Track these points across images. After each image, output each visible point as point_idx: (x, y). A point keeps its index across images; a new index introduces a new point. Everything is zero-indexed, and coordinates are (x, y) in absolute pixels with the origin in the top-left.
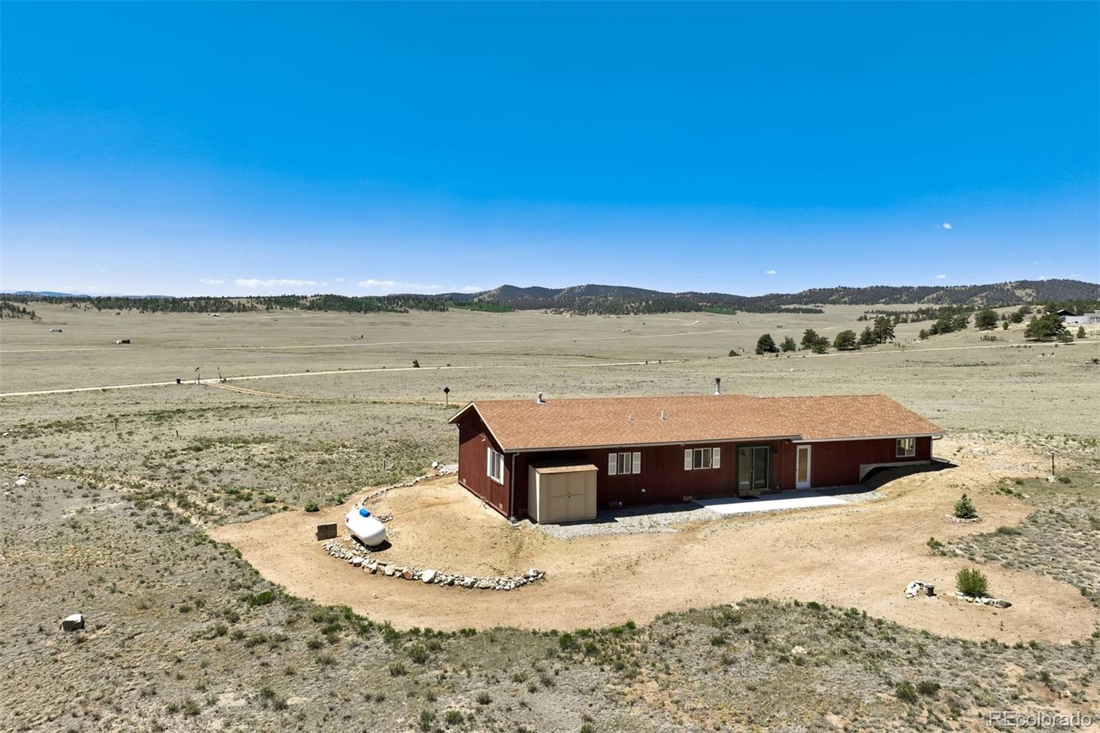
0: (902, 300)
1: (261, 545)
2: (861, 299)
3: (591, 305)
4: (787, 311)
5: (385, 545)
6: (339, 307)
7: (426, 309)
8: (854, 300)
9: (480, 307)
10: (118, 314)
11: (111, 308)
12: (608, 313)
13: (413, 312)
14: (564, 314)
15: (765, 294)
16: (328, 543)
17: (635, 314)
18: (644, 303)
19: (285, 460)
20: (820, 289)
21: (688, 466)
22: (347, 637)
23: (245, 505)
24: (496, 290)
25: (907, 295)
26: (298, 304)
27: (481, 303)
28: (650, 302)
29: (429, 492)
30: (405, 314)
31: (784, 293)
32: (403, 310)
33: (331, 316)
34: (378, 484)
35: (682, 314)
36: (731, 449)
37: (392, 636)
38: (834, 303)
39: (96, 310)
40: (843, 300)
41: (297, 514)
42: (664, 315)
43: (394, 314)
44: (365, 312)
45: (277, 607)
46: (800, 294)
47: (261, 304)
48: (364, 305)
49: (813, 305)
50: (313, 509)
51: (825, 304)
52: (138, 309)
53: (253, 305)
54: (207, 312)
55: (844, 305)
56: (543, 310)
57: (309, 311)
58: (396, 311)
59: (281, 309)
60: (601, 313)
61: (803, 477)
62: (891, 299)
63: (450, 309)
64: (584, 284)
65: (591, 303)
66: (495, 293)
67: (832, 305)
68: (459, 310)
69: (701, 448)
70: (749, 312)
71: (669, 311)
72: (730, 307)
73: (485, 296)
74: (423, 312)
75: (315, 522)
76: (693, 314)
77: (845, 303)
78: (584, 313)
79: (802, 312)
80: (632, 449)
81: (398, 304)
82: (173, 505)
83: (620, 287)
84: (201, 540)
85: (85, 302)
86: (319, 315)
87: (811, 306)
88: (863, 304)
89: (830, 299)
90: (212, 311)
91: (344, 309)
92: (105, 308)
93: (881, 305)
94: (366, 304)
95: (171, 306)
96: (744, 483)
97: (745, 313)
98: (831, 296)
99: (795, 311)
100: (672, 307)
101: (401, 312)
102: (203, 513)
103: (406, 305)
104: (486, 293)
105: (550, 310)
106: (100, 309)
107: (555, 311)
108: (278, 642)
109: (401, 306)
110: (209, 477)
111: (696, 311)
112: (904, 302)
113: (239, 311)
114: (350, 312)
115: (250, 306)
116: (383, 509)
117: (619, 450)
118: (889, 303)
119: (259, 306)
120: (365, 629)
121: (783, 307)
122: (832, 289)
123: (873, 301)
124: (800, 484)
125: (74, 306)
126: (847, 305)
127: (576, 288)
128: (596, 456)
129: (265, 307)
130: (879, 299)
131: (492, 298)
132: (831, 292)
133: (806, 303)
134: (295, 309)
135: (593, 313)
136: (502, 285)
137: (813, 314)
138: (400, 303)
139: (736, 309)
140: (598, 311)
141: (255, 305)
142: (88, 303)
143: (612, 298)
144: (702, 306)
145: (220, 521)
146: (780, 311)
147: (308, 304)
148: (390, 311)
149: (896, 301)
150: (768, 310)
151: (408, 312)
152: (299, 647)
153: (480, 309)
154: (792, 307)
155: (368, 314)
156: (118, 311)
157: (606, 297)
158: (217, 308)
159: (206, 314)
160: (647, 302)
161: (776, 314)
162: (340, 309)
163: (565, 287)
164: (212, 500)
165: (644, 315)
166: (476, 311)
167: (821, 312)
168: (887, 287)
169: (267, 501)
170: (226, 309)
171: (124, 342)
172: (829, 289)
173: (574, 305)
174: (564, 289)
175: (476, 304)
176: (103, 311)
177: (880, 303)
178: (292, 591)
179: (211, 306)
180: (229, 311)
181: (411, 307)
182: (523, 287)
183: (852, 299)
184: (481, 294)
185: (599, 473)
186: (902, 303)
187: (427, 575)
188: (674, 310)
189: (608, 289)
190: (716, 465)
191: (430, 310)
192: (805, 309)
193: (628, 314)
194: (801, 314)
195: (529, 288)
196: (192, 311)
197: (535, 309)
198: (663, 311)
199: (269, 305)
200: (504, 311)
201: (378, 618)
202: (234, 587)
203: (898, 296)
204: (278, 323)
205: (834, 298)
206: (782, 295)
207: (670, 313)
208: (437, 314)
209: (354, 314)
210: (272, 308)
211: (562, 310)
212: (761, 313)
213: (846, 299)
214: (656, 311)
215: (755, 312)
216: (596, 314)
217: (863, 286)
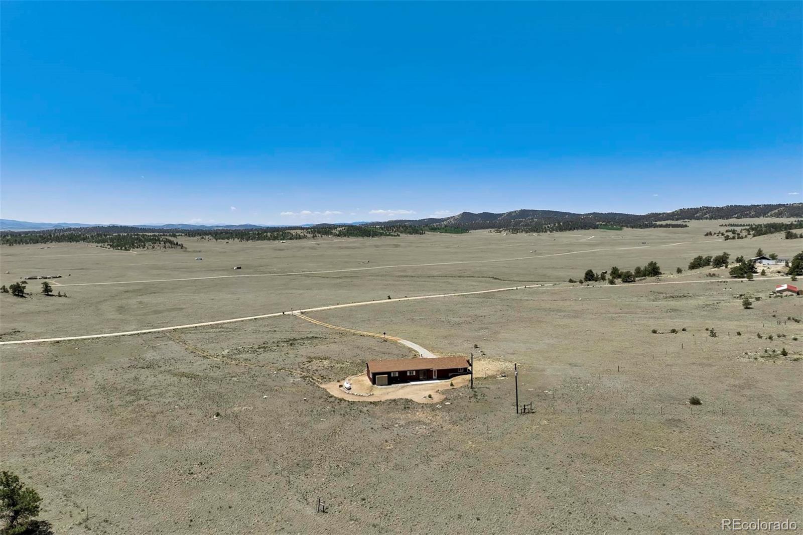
0: (751, 215)
1: (329, 388)
2: (719, 215)
3: (522, 225)
4: (661, 226)
5: (350, 389)
6: (356, 234)
7: (411, 233)
8: (714, 216)
9: (446, 231)
10: (227, 243)
11: (223, 239)
12: (532, 231)
13: (403, 236)
14: (503, 232)
15: (647, 213)
16: (341, 388)
17: (551, 232)
18: (557, 224)
19: (332, 367)
20: (688, 209)
21: (408, 374)
22: (343, 402)
23: (325, 380)
24: (459, 216)
25: (754, 211)
26: (332, 233)
27: (447, 228)
28: (561, 224)
29: (361, 378)
30: (398, 237)
31: (662, 212)
32: (396, 234)
33: (351, 240)
34: (352, 375)
35: (583, 231)
36: (417, 371)
37: (348, 401)
38: (698, 218)
39: (214, 240)
40: (705, 216)
41: (335, 382)
42: (571, 232)
43: (390, 237)
44: (373, 237)
45: (333, 398)
46: (673, 213)
47: (309, 233)
48: (372, 232)
49: (682, 221)
50: (338, 381)
51: (691, 220)
52: (238, 239)
53: (304, 235)
54: (278, 240)
55: (705, 220)
56: (489, 230)
57: (339, 237)
58: (392, 236)
59: (322, 237)
60: (527, 232)
61: (435, 376)
62: (742, 215)
63: (426, 232)
64: (519, 209)
65: (522, 223)
66: (458, 217)
67: (697, 221)
68: (433, 233)
69: (411, 371)
70: (633, 228)
71: (574, 229)
72: (619, 225)
73: (451, 220)
74: (409, 235)
75: (339, 384)
76: (591, 231)
77: (706, 218)
78: (516, 232)
79: (672, 227)
80: (396, 372)
81: (393, 230)
82: (311, 379)
83: (543, 211)
84: (319, 387)
85: (208, 235)
86: (344, 240)
87: (679, 222)
88: (720, 219)
89: (695, 216)
90: (281, 239)
91: (359, 235)
92: (219, 239)
93: (734, 219)
94: (373, 232)
95: (257, 236)
96: (421, 378)
97: (630, 229)
98: (697, 214)
99: (667, 226)
100: (576, 226)
101: (395, 236)
102: (317, 381)
103: (398, 231)
104: (452, 217)
105: (494, 230)
106: (217, 240)
107: (497, 230)
108: (333, 402)
109: (395, 232)
110: (315, 372)
111: (594, 229)
112: (752, 217)
113: (296, 239)
114: (363, 237)
115: (303, 235)
116: (351, 382)
117: (393, 372)
118: (740, 218)
119: (308, 235)
120: (345, 401)
121: (658, 223)
122: (697, 208)
123: (728, 217)
124: (434, 377)
125: (202, 238)
126: (708, 220)
127: (513, 212)
128: (389, 373)
129: (312, 236)
130: (733, 215)
131: (456, 221)
132: (697, 210)
133: (677, 220)
134: (330, 236)
135: (522, 232)
136: (463, 212)
137: (680, 228)
138: (394, 230)
139: (623, 226)
140: (525, 231)
141: (306, 234)
142: (210, 236)
143: (536, 220)
144: (598, 225)
145: (321, 383)
146: (655, 226)
147: (338, 233)
148: (388, 235)
149: (746, 216)
150: (646, 226)
151: (399, 236)
152: (336, 403)
153: (446, 232)
154: (664, 223)
155: (374, 238)
156: (227, 241)
157: (532, 219)
158: (284, 237)
159: (277, 241)
160: (559, 224)
161: (653, 229)
162: (356, 235)
163: (505, 212)
164: (318, 378)
165: (557, 233)
166: (443, 234)
167: (686, 226)
168: (739, 206)
169: (330, 379)
170: (289, 238)
171: (238, 268)
172: (694, 209)
173: (510, 225)
174: (505, 214)
175: (443, 228)
176: (219, 241)
177: (733, 218)
178: (335, 396)
179: (280, 236)
180: (291, 239)
181: (402, 232)
182: (477, 213)
183: (712, 215)
184: (448, 218)
185: (388, 376)
186: (750, 217)
187: (356, 394)
188: (577, 229)
189: (535, 212)
190: (414, 374)
191: (414, 234)
192: (674, 225)
193: (546, 232)
194: (671, 228)
195: (481, 214)
196: (269, 239)
197: (483, 229)
198: (570, 229)
199: (314, 234)
200: (462, 233)
201: (347, 400)
202: (326, 395)
203: (748, 212)
204: (320, 247)
205: (698, 215)
206: (660, 214)
207: (575, 231)
208: (418, 236)
209: (366, 238)
210: (316, 236)
211: (501, 230)
212: (642, 228)
213: (708, 216)
214: (565, 230)
215: (637, 228)
216: (524, 232)
217: (720, 206)
